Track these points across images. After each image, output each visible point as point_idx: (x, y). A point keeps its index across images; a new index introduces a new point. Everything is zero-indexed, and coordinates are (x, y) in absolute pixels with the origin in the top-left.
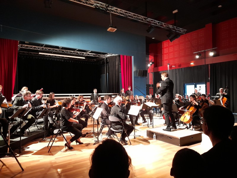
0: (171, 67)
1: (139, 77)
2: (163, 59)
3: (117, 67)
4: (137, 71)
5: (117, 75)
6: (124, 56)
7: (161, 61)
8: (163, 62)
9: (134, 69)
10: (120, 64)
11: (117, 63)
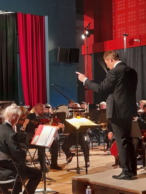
0: (131, 42)
1: (62, 63)
2: (114, 24)
3: (10, 41)
4: (56, 50)
5: (10, 60)
6: (25, 15)
7: (111, 28)
8: (114, 31)
9: (49, 46)
10: (17, 34)
11: (10, 32)
